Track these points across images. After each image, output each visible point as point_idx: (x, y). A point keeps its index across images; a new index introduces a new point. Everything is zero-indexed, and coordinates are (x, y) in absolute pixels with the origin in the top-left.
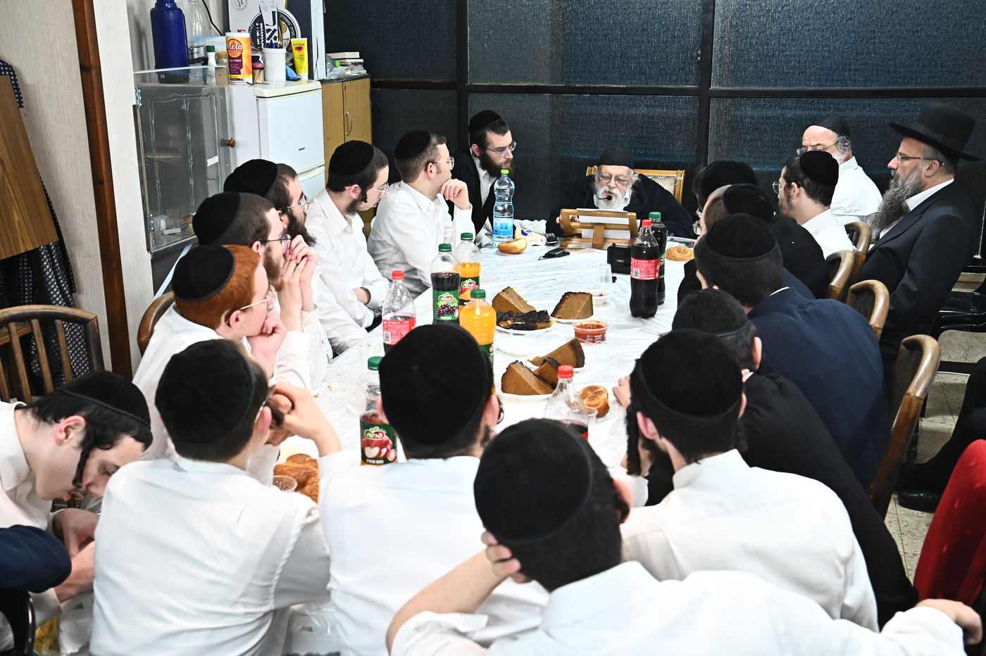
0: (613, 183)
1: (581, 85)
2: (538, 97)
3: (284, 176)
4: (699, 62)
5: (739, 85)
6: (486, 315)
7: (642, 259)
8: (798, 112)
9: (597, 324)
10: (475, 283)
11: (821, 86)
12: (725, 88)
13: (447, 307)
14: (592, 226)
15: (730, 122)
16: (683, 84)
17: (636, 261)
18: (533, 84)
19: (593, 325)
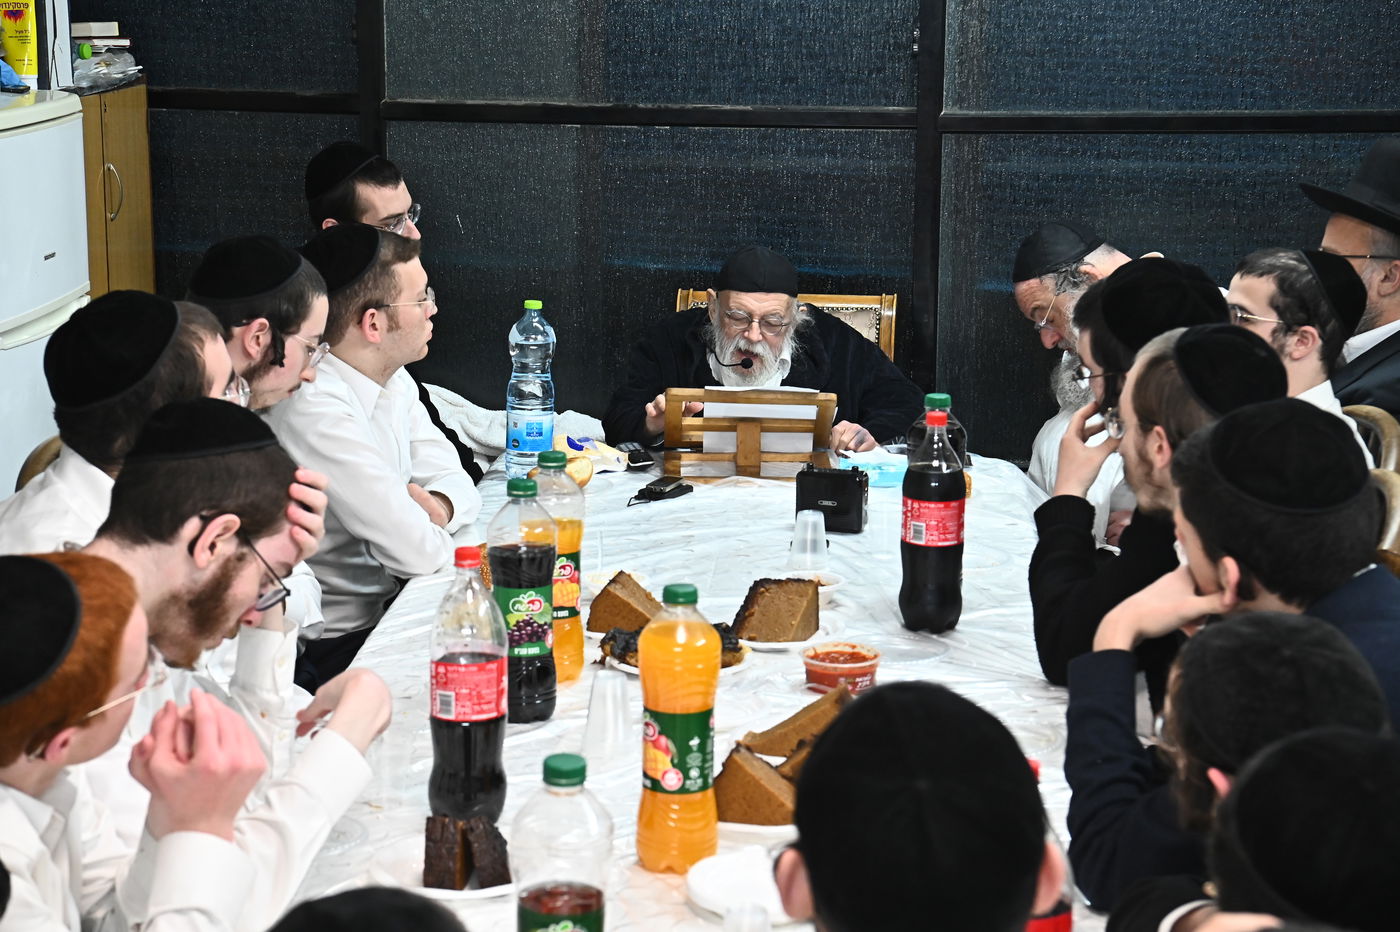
0: (755, 333)
1: (650, 106)
2: (554, 131)
3: (193, 327)
4: (914, 55)
5: (1006, 106)
6: (701, 642)
7: (929, 500)
8: (1134, 165)
9: (849, 650)
10: (572, 565)
11: (1182, 108)
12: (973, 112)
13: (531, 624)
14: (733, 424)
15: (985, 188)
16: (879, 104)
17: (916, 505)
18: (539, 103)
19: (842, 654)
